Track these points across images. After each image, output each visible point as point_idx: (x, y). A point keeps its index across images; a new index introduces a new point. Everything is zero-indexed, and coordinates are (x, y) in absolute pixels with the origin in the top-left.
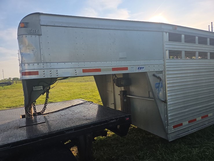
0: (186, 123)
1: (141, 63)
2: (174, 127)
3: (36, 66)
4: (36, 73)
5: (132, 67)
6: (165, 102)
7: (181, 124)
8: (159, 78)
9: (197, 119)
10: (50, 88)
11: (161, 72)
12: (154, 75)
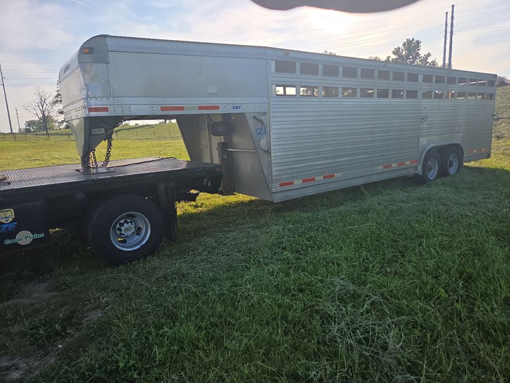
0: (298, 182)
1: (238, 101)
2: (281, 185)
3: (105, 101)
4: (106, 110)
5: (225, 105)
6: (268, 152)
7: (292, 183)
8: (261, 121)
9: (317, 179)
10: (112, 133)
11: (265, 114)
12: (254, 118)
